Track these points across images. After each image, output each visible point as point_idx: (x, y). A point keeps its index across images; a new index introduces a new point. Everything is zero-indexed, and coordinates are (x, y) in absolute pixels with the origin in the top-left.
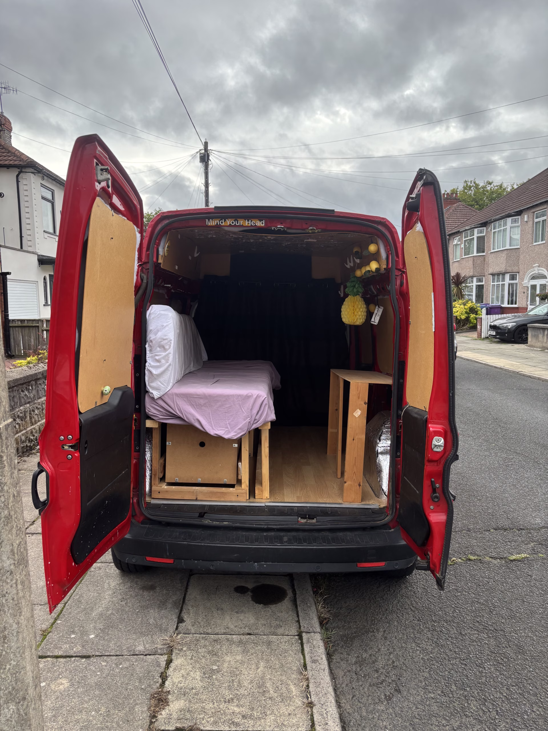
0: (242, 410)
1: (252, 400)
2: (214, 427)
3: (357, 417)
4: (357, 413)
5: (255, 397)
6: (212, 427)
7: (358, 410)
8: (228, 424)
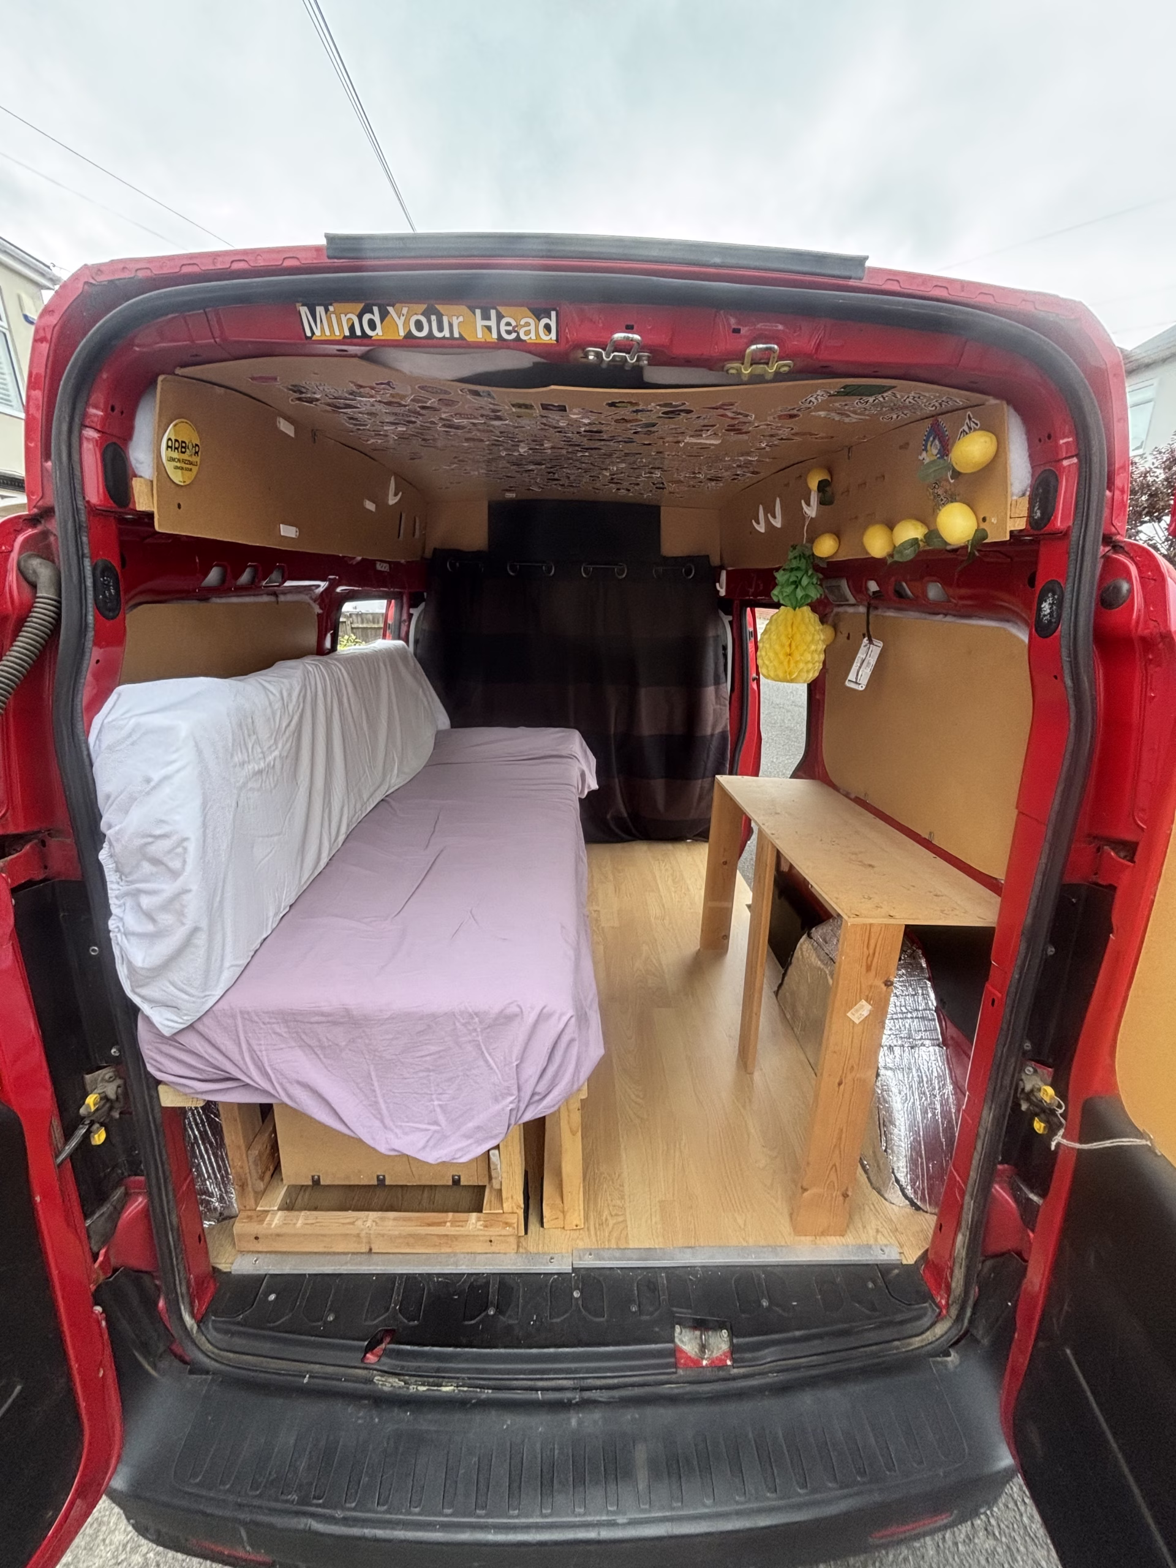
0: (486, 1061)
1: (519, 1032)
2: (388, 1121)
3: (857, 1022)
4: (857, 1011)
5: (531, 1018)
6: (382, 1122)
7: (864, 1002)
8: (438, 1110)
